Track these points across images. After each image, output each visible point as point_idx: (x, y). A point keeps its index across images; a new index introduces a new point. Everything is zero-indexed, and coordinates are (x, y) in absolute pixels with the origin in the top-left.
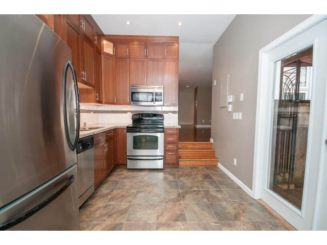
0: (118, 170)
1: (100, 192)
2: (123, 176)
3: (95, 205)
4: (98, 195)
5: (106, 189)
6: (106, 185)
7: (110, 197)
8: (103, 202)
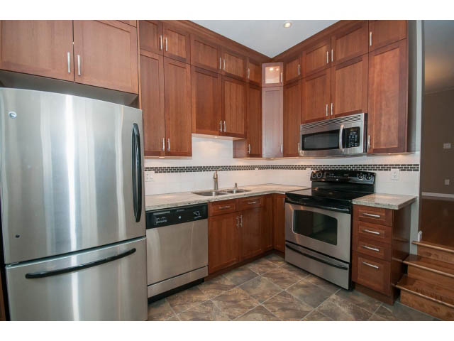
0: (274, 258)
1: (223, 279)
2: (269, 270)
3: (203, 294)
4: (217, 282)
5: (231, 280)
6: (237, 274)
7: (223, 292)
8: (211, 294)
